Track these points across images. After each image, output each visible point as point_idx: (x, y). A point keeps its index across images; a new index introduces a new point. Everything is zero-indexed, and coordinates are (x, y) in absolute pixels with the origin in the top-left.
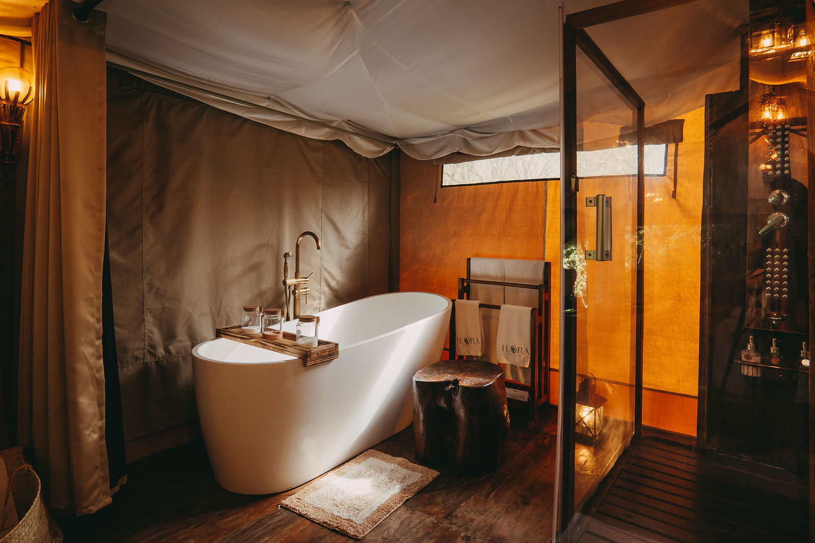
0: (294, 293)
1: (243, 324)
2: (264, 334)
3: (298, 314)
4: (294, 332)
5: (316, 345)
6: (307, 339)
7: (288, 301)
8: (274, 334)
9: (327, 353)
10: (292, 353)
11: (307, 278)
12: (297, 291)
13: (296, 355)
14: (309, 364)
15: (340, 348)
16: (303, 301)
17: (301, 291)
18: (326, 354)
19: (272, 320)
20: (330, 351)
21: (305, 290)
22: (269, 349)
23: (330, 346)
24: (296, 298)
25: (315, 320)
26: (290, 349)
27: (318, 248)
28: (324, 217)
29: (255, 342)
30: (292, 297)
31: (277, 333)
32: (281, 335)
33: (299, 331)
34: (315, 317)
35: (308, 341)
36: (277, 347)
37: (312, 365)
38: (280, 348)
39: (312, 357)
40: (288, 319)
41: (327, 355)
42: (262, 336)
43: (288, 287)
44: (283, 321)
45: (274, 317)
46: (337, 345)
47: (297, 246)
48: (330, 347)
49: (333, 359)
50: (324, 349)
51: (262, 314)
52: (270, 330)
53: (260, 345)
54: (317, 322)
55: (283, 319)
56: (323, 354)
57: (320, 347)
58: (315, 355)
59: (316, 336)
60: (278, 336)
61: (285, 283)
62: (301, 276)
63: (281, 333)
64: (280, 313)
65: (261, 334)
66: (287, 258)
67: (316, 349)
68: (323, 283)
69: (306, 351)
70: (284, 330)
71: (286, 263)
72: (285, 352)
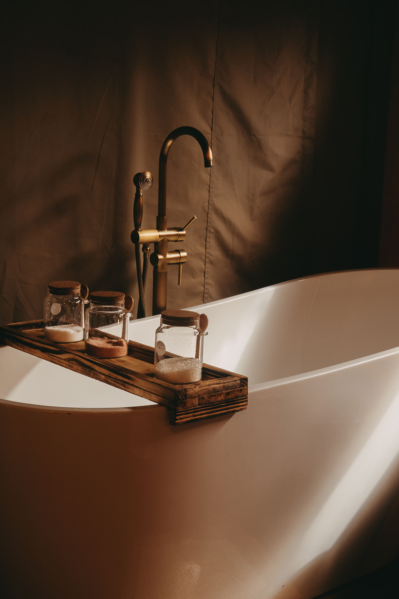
0: (154, 260)
1: (47, 318)
2: (88, 346)
3: (162, 303)
4: (150, 343)
5: (197, 377)
6: (179, 364)
7: (142, 278)
8: (109, 346)
9: (222, 397)
10: (145, 393)
11: (181, 230)
12: (160, 257)
13: (154, 397)
14: (183, 418)
15: (252, 389)
16: (172, 278)
17: (169, 256)
18: (219, 399)
19: (106, 315)
20: (228, 394)
21: (177, 255)
22: (97, 379)
23: (227, 382)
24: (160, 270)
25: (198, 321)
26: (140, 382)
27: (207, 163)
28: (218, 97)
29: (69, 360)
30: (150, 268)
31: (115, 344)
32: (124, 350)
33: (160, 344)
34: (197, 314)
35: (178, 367)
36: (114, 375)
37: (188, 422)
38: (120, 377)
39: (189, 404)
40: (141, 315)
41: (222, 402)
42: (84, 348)
43: (141, 246)
44: (128, 319)
45: (111, 309)
46: (244, 381)
47: (163, 159)
48: (230, 384)
49: (234, 412)
50: (214, 389)
51: (86, 302)
52: (103, 335)
53: (80, 368)
54: (201, 326)
55: (129, 315)
56: (213, 399)
57: (208, 382)
58: (196, 401)
59: (197, 356)
60: (118, 350)
61: (135, 237)
62: (169, 225)
63: (124, 343)
64: (122, 302)
65: (83, 343)
66: (141, 185)
67: (197, 389)
68: (212, 242)
69: (175, 391)
70: (130, 337)
71: (138, 195)
72: (132, 387)
